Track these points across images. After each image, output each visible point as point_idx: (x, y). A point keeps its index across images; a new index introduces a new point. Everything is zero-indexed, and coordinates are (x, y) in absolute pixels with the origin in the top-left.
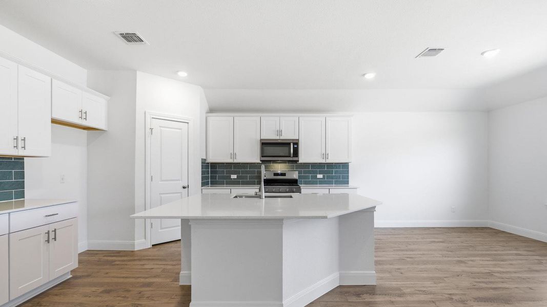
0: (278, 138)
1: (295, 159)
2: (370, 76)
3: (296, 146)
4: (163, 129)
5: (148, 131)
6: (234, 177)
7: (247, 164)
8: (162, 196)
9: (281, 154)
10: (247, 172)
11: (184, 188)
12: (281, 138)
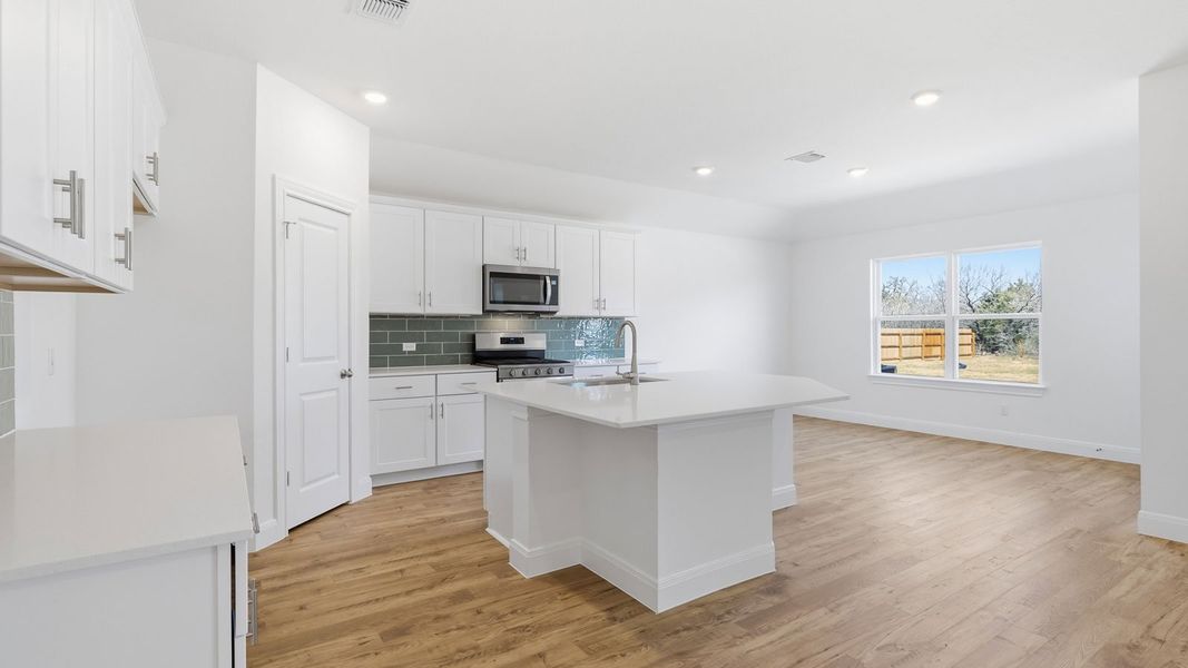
0: (516, 263)
1: (552, 308)
2: (704, 172)
3: (554, 283)
4: (305, 224)
5: (280, 228)
6: (409, 347)
7: (441, 317)
8: (305, 398)
9: (524, 299)
10: (440, 337)
11: (343, 376)
12: (524, 264)
